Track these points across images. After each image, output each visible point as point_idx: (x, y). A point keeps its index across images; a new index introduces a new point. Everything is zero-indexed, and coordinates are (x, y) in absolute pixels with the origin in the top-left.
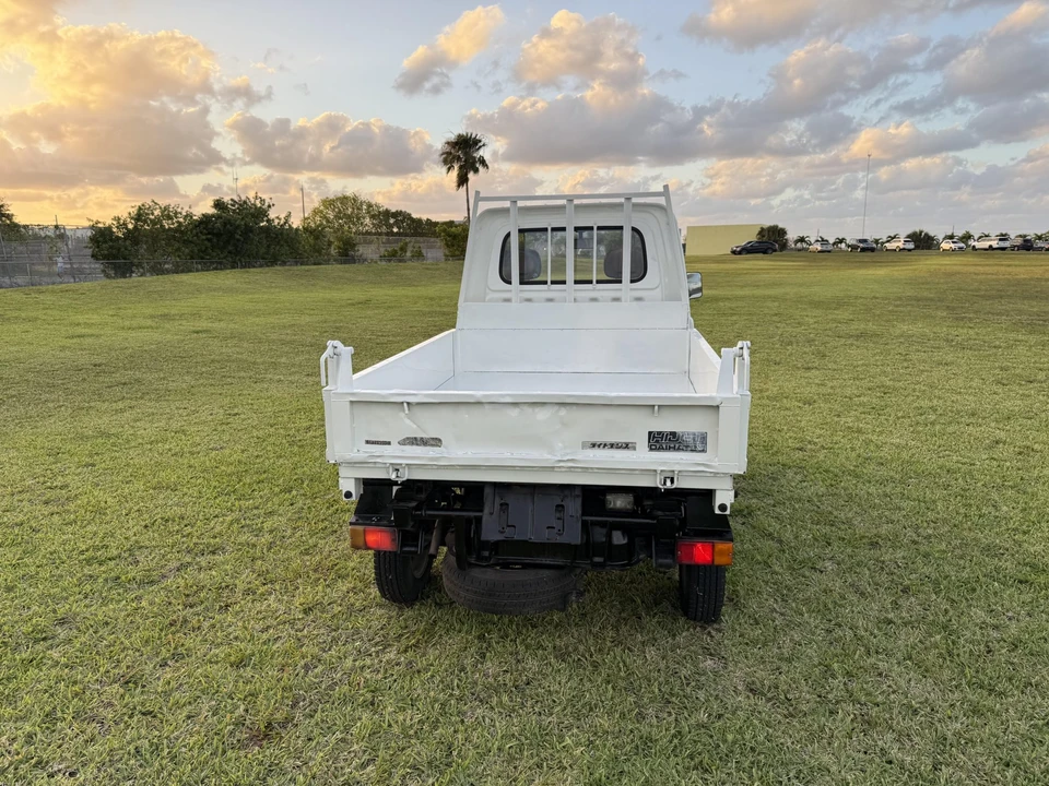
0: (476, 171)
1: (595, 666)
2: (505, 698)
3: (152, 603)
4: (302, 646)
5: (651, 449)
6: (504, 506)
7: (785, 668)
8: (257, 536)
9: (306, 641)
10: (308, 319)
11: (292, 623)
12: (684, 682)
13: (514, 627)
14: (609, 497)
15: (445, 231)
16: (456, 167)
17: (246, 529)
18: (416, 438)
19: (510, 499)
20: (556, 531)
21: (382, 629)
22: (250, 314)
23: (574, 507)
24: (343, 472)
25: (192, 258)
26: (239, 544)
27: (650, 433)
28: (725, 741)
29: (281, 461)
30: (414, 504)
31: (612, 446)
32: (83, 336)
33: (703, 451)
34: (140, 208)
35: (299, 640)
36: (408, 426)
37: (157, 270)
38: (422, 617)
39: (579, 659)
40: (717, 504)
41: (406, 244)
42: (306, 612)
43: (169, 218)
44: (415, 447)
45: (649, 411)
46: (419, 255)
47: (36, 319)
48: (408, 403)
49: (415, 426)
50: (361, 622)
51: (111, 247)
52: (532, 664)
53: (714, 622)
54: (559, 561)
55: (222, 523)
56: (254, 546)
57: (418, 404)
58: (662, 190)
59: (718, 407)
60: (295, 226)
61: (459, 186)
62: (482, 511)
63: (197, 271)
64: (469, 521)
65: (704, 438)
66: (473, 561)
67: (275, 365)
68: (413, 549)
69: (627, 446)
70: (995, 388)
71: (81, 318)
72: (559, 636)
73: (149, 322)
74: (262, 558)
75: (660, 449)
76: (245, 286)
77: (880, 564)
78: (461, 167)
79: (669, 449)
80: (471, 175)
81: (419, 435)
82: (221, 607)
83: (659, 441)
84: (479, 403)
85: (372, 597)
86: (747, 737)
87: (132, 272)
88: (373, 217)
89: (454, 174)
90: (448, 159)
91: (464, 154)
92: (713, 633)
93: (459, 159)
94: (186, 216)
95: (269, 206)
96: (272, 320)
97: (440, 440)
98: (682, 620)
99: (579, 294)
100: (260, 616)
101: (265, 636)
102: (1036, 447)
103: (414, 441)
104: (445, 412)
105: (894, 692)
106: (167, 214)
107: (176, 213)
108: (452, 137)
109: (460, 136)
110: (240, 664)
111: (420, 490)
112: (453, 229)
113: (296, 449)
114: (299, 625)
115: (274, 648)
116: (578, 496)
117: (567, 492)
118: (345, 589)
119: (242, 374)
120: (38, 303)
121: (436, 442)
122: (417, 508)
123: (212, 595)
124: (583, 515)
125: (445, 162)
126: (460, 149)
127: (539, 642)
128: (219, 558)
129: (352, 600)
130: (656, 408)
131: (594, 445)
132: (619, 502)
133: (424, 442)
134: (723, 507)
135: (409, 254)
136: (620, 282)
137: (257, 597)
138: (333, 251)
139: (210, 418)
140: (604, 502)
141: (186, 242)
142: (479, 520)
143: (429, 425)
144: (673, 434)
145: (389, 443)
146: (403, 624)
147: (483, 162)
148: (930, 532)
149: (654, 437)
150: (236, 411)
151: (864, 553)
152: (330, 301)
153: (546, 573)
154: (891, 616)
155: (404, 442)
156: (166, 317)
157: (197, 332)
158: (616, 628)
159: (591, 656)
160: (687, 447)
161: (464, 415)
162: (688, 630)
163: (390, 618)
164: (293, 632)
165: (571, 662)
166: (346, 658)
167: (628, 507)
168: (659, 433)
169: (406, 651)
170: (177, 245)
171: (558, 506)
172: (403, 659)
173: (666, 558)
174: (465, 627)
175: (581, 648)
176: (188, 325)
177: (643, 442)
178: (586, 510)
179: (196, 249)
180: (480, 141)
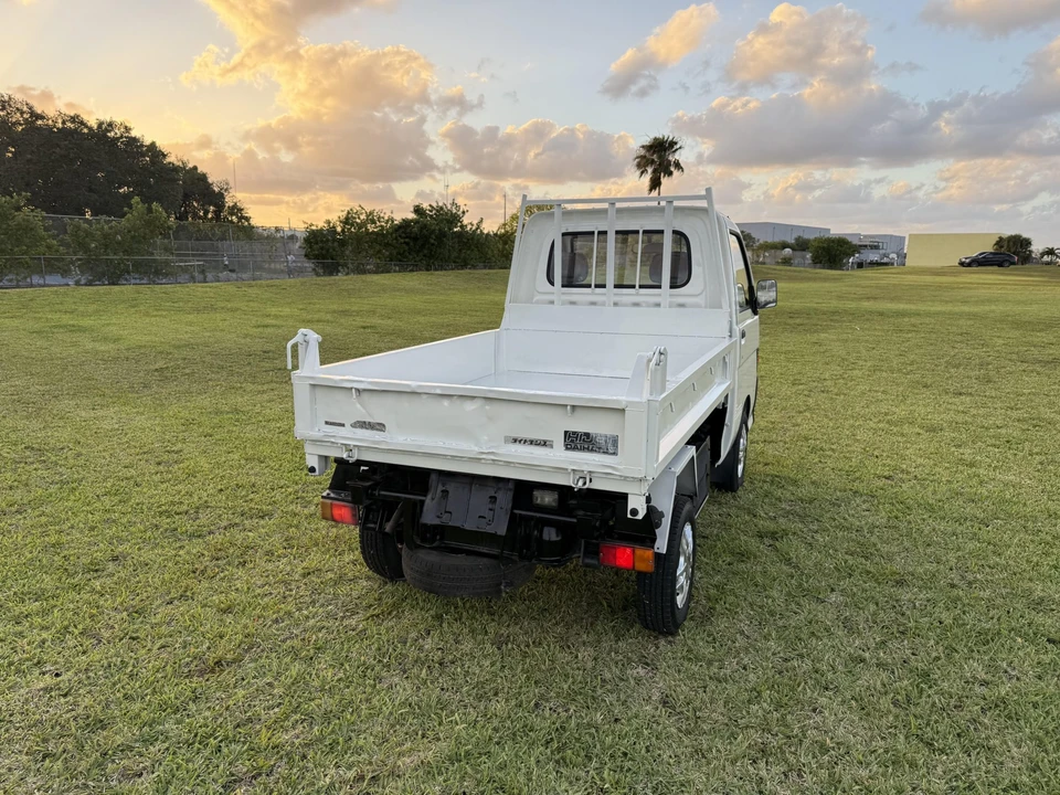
0: (670, 174)
6: (445, 493)
11: (288, 583)
14: (536, 493)
16: (650, 170)
18: (365, 423)
19: (451, 487)
20: (486, 521)
23: (505, 499)
24: (308, 449)
25: (391, 260)
27: (566, 432)
30: (368, 484)
31: (531, 442)
32: (267, 326)
33: (614, 454)
34: (349, 213)
36: (358, 410)
37: (361, 271)
38: (398, 592)
40: (629, 508)
42: (304, 575)
43: (373, 222)
44: (364, 430)
45: (564, 410)
47: (237, 309)
48: (356, 389)
49: (364, 411)
51: (322, 248)
54: (495, 551)
55: (283, 493)
57: (365, 390)
59: (624, 410)
60: (485, 232)
61: (651, 190)
62: (426, 495)
63: (395, 271)
64: (415, 503)
65: (615, 441)
66: (419, 542)
69: (544, 444)
71: (274, 311)
72: (508, 625)
73: (329, 317)
75: (575, 449)
76: (426, 287)
78: (654, 171)
79: (583, 449)
80: (665, 181)
81: (367, 420)
83: (576, 441)
84: (415, 393)
87: (338, 271)
89: (647, 179)
90: (643, 163)
91: (658, 158)
92: (662, 644)
93: (653, 162)
94: (388, 221)
95: (464, 212)
97: (384, 426)
99: (618, 299)
103: (363, 425)
104: (389, 400)
106: (372, 218)
107: (379, 218)
108: (647, 141)
109: (655, 139)
116: (510, 490)
117: (501, 485)
120: (245, 295)
121: (380, 427)
122: (373, 487)
124: (513, 508)
125: (639, 166)
126: (654, 152)
128: (263, 522)
130: (569, 408)
131: (515, 441)
132: (548, 499)
133: (371, 426)
134: (635, 512)
136: (660, 287)
140: (531, 496)
141: (387, 245)
142: (422, 502)
143: (376, 410)
144: (587, 435)
145: (343, 425)
147: (678, 165)
149: (570, 436)
153: (485, 560)
155: (354, 425)
156: (345, 313)
157: (364, 328)
160: (600, 448)
161: (405, 404)
162: (637, 638)
163: (371, 589)
164: (283, 591)
167: (554, 504)
168: (574, 433)
170: (378, 248)
171: (491, 497)
173: (592, 558)
176: (359, 321)
177: (559, 441)
178: (517, 503)
179: (395, 252)
180: (676, 143)
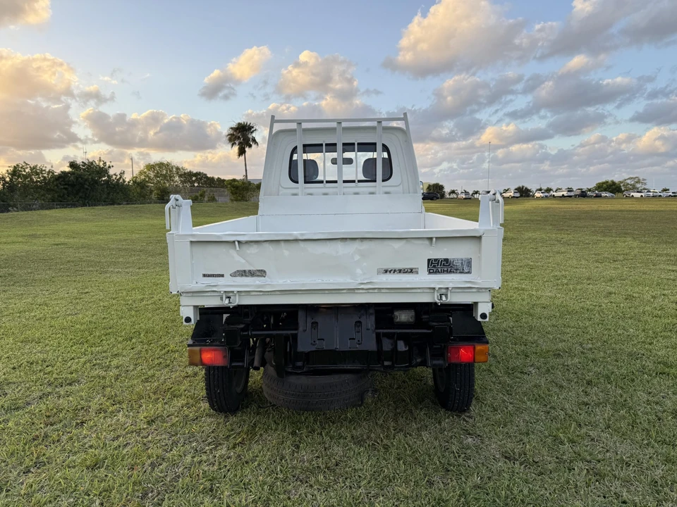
0: (250, 146)
1: (386, 448)
2: (321, 477)
3: (17, 424)
4: (148, 449)
5: (430, 273)
6: (315, 324)
7: (526, 440)
8: (106, 371)
9: (151, 445)
10: (137, 236)
11: (139, 433)
12: (456, 455)
13: (318, 423)
14: (396, 313)
15: (230, 184)
17: (97, 367)
18: (245, 271)
19: (319, 319)
20: (356, 341)
21: (213, 432)
22: (96, 234)
23: (369, 322)
24: (184, 300)
25: (53, 201)
26: (92, 377)
27: (429, 260)
28: (499, 497)
29: (123, 320)
30: (242, 326)
31: (400, 271)
33: (469, 272)
34: (15, 167)
35: (145, 444)
36: (238, 261)
37: (27, 208)
38: (244, 421)
39: (373, 444)
40: (479, 314)
41: (204, 192)
42: (150, 423)
43: (37, 174)
44: (244, 278)
45: (427, 242)
46: (213, 199)
48: (239, 242)
49: (244, 261)
50: (195, 428)
52: (338, 450)
53: (464, 411)
54: (357, 366)
55: (78, 363)
56: (104, 378)
57: (247, 242)
58: (402, 116)
59: (480, 238)
60: (127, 180)
61: (239, 155)
62: (297, 329)
64: (287, 338)
65: (469, 263)
66: (290, 370)
67: (115, 264)
68: (241, 364)
69: (411, 271)
70: (596, 264)
72: (354, 429)
73: (20, 239)
74: (111, 386)
75: (437, 272)
76: (91, 217)
77: (566, 367)
78: (239, 144)
79: (443, 272)
80: (247, 149)
81: (247, 268)
82: (77, 424)
83: (436, 266)
84: (296, 240)
85: (202, 409)
86: (515, 492)
87: (9, 210)
88: (180, 176)
89: (236, 148)
90: (232, 139)
91: (242, 136)
92: (467, 419)
93: (239, 138)
94: (49, 172)
95: (109, 167)
96: (113, 237)
97: (265, 272)
98: (442, 411)
99: (345, 190)
100: (111, 428)
101: (116, 444)
102: (634, 295)
103: (243, 273)
105: (608, 451)
106: (35, 171)
107: (42, 170)
108: (234, 125)
109: (239, 124)
110: (94, 466)
111: (247, 315)
112: (236, 183)
113: (133, 313)
114: (144, 433)
115: (124, 452)
116: (371, 314)
117: (363, 312)
118: (179, 404)
119: (91, 269)
121: (262, 273)
122: (245, 329)
123: (70, 415)
124: (376, 328)
125: (230, 140)
126: (239, 132)
127: (340, 434)
128: (76, 387)
129: (186, 413)
130: (434, 239)
131: (386, 271)
132: (403, 317)
133: (251, 274)
134: (484, 316)
135: (206, 199)
136: (375, 181)
137: (108, 414)
138: (154, 196)
139: (66, 295)
140: (392, 319)
141: (49, 190)
142: (295, 337)
143: (256, 259)
144: (446, 260)
145: (222, 276)
146: (229, 427)
147: (254, 140)
148: (590, 346)
149: (432, 263)
150: (86, 290)
151: (553, 361)
152: (152, 225)
153: (348, 376)
154: (586, 400)
155: (234, 275)
157: (57, 245)
158: (396, 421)
159: (382, 441)
160: (457, 270)
161: (285, 251)
162: (448, 418)
163: (218, 424)
164: (139, 439)
165: (367, 446)
166: (185, 455)
167: (411, 320)
168: (436, 260)
169: (234, 448)
170: (42, 192)
171: (356, 322)
172: (232, 454)
173: (438, 360)
174: (280, 427)
175: (373, 435)
176: (51, 241)
177: (423, 267)
178: (379, 324)
179: (56, 196)
180: (253, 127)
